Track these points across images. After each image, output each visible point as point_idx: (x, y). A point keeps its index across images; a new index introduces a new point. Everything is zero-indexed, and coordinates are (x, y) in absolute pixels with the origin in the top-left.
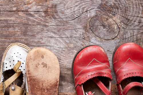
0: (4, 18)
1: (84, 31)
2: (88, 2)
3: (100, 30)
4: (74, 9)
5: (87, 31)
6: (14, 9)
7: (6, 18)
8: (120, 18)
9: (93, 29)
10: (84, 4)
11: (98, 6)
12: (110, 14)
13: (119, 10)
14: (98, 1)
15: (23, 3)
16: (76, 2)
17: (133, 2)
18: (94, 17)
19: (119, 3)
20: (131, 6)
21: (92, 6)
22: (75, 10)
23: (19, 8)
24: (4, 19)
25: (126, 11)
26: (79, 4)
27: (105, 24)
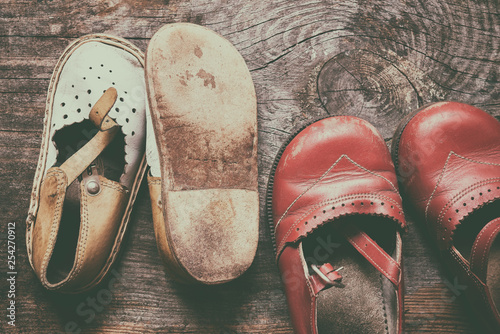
0: (19, 62)
1: (297, 110)
2: (314, 9)
3: (352, 105)
4: (263, 31)
5: (309, 110)
6: (55, 29)
7: (25, 62)
8: (423, 64)
9: (329, 101)
10: (297, 13)
11: (348, 20)
12: (390, 52)
13: (422, 37)
14: (347, 3)
15: (84, 9)
16: (272, 7)
17: (468, 10)
18: (331, 60)
19: (421, 11)
20: (463, 22)
21: (326, 21)
22: (268, 34)
23: (71, 27)
24: (19, 66)
25: (443, 40)
26: (282, 14)
27: (370, 84)
